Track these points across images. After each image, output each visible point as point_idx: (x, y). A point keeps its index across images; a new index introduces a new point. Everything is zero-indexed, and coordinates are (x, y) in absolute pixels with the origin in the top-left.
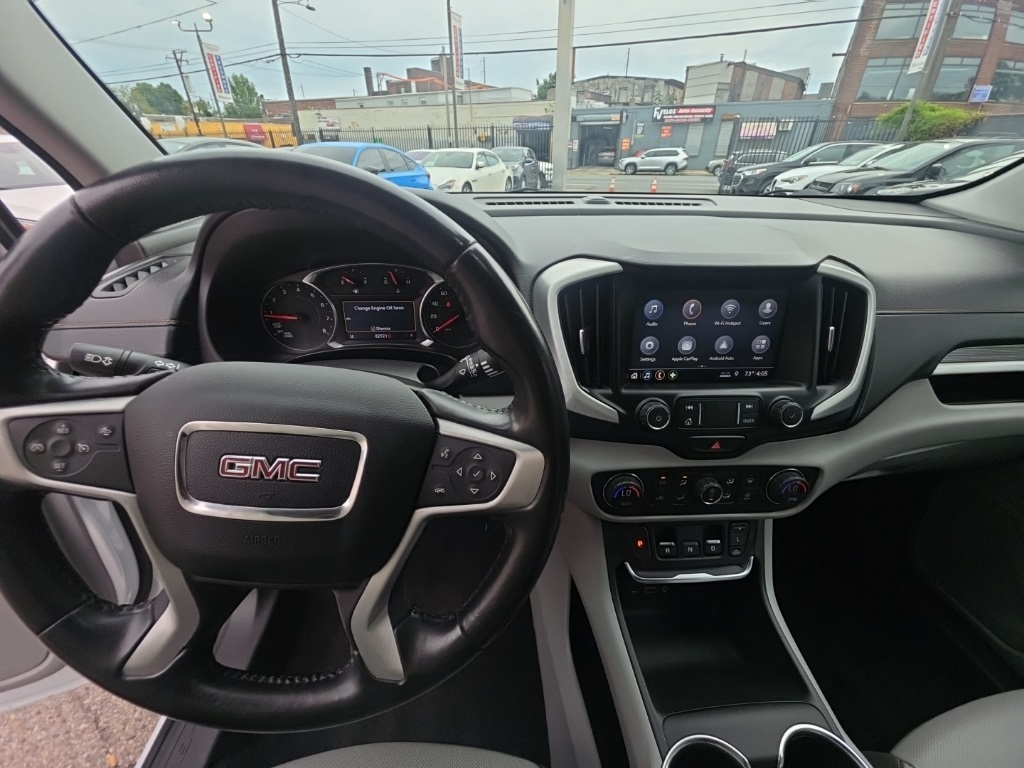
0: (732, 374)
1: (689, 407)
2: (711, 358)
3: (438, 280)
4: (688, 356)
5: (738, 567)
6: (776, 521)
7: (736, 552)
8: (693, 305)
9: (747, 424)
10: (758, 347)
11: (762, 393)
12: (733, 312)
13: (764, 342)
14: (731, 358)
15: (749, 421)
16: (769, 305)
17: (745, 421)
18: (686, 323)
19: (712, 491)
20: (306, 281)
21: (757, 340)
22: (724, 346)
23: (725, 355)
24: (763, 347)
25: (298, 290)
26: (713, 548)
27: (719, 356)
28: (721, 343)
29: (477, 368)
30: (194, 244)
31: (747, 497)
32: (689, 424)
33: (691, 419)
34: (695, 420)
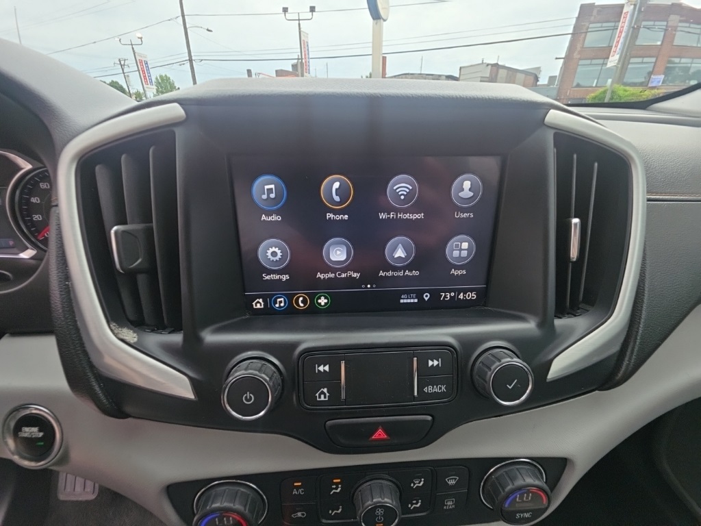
0: (420, 296)
1: (321, 368)
2: (382, 273)
4: (345, 270)
8: (337, 185)
9: (435, 396)
10: (456, 254)
11: (455, 336)
12: (409, 196)
13: (465, 245)
14: (416, 273)
15: (436, 389)
16: (467, 185)
17: (429, 389)
18: (330, 216)
19: (380, 512)
21: (453, 242)
22: (400, 253)
23: (404, 268)
24: (464, 254)
27: (395, 269)
28: (394, 249)
31: (450, 504)
32: (323, 398)
33: (325, 390)
34: (335, 391)
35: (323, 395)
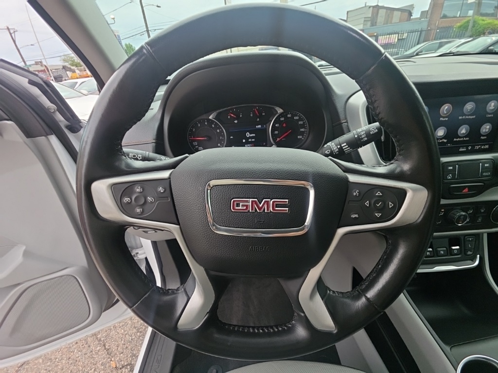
0: (467, 148)
1: (450, 168)
2: (455, 140)
3: (280, 111)
4: (441, 139)
5: (471, 261)
6: (489, 234)
7: (469, 253)
8: (446, 107)
9: (486, 176)
10: (484, 130)
11: (493, 156)
12: (471, 110)
13: (488, 127)
14: (467, 139)
15: (487, 174)
16: (493, 104)
17: (484, 174)
18: (441, 119)
19: (462, 217)
20: (210, 117)
21: (484, 126)
22: (464, 131)
23: (463, 137)
24: (487, 130)
25: (206, 123)
26: (455, 252)
27: (460, 137)
28: (461, 130)
29: (339, 149)
30: (160, 101)
31: (480, 220)
32: (449, 178)
33: (451, 175)
34: (454, 175)
35: (450, 177)
